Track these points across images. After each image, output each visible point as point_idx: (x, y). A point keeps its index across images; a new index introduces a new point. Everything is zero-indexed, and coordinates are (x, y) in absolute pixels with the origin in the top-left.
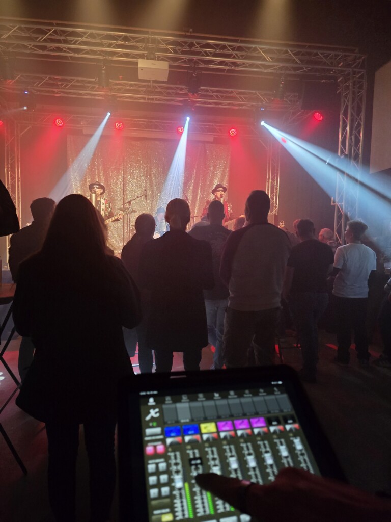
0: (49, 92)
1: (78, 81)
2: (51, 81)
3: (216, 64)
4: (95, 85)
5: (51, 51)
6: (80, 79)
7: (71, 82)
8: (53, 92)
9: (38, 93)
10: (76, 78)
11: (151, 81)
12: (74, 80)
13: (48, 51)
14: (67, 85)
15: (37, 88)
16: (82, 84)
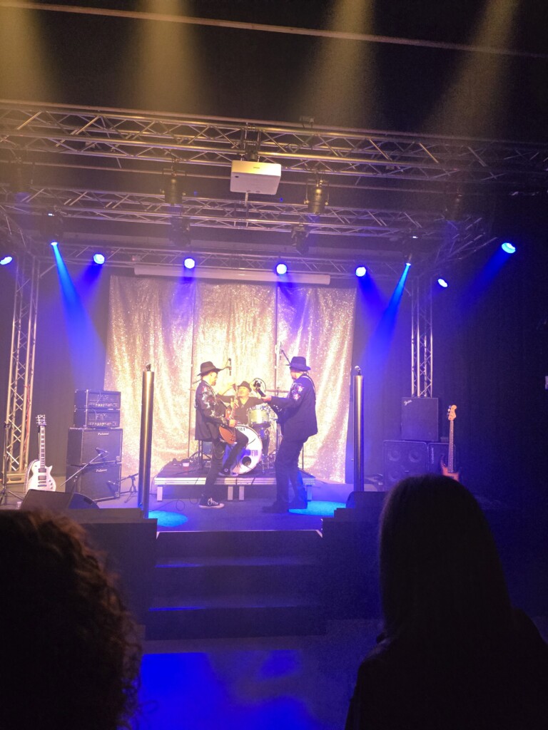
0: (84, 213)
1: (131, 198)
2: (90, 199)
3: (352, 170)
4: (158, 204)
5: (92, 150)
6: (134, 194)
7: (121, 199)
8: (93, 214)
9: (70, 216)
10: (130, 194)
12: (125, 196)
13: (88, 150)
14: (114, 204)
15: (68, 209)
16: (137, 203)
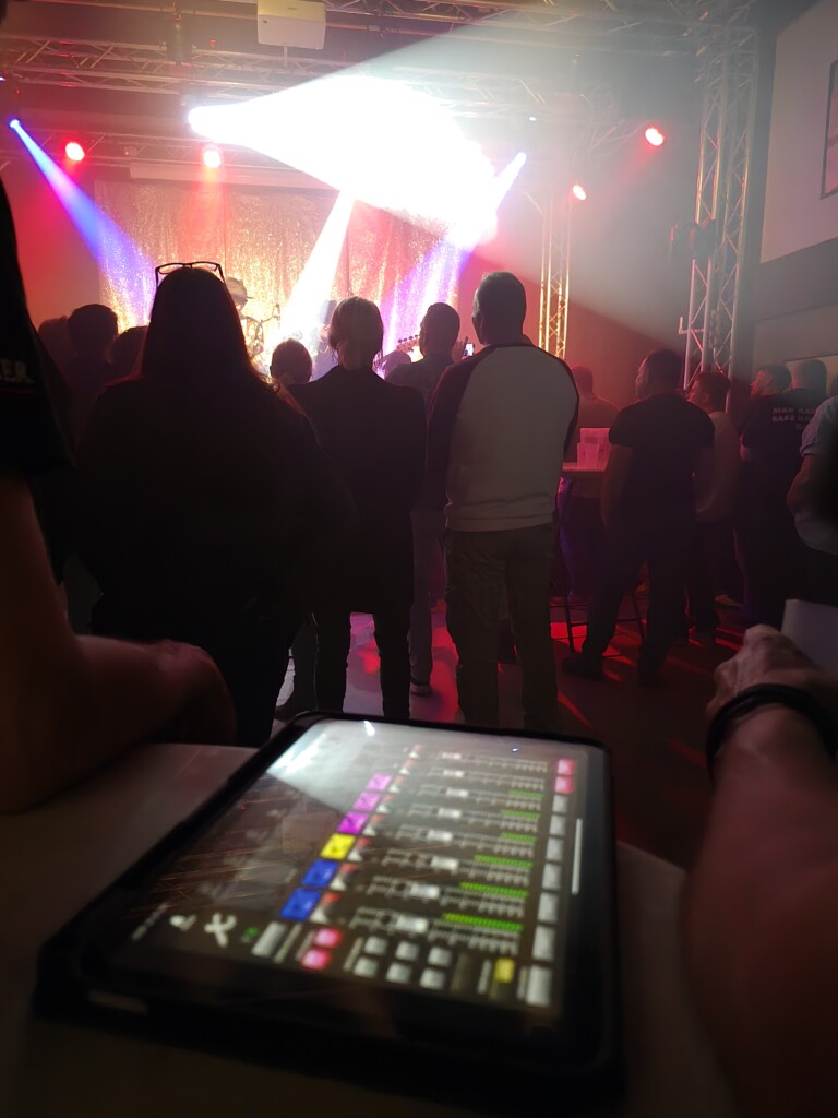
0: (48, 76)
1: (115, 51)
2: (53, 52)
3: (430, 11)
4: (156, 61)
6: (119, 45)
7: (102, 53)
8: (63, 78)
9: (27, 80)
10: (114, 44)
11: (286, 50)
12: (107, 48)
14: (91, 61)
15: (25, 69)
16: (126, 59)
